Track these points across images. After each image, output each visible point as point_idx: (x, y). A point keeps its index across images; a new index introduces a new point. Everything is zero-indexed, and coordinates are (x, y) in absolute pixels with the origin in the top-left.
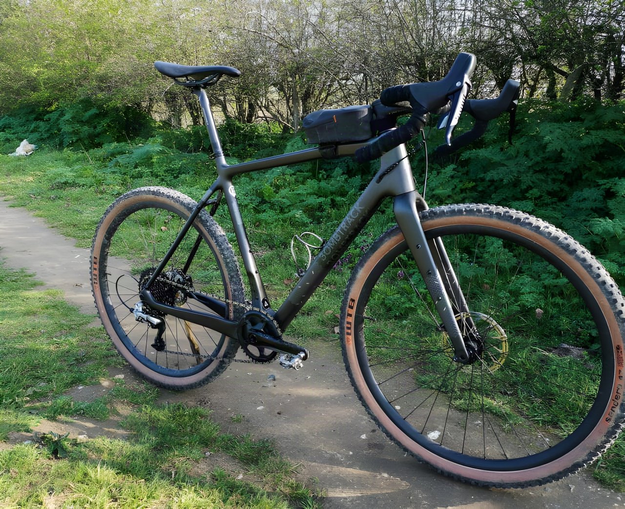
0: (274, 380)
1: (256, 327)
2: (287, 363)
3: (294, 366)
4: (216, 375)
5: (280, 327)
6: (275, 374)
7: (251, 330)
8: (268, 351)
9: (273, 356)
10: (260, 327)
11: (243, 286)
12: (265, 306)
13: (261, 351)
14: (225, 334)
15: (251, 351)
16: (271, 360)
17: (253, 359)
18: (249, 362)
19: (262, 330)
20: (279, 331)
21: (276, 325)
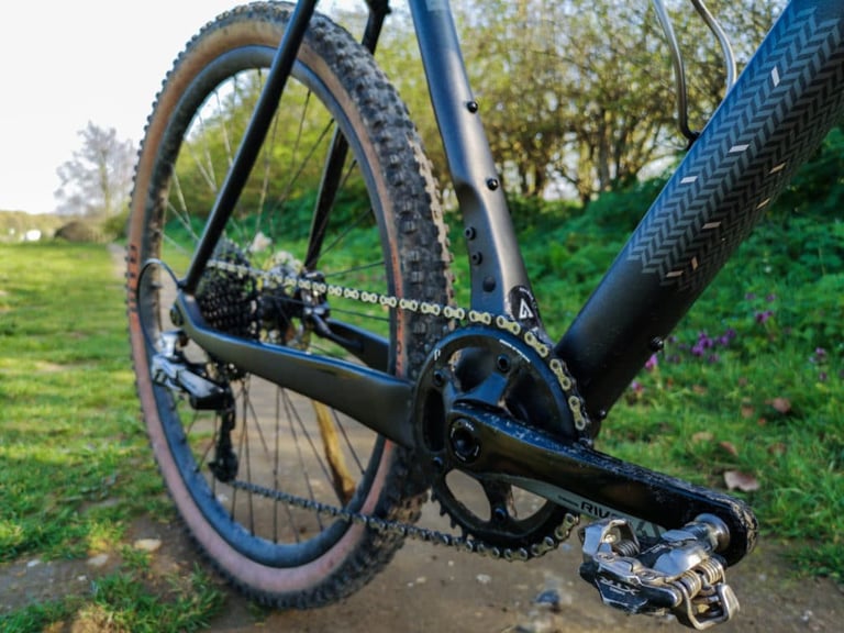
0: (556, 609)
1: (478, 394)
2: (633, 572)
3: (676, 597)
4: (356, 576)
5: (581, 390)
6: (560, 591)
7: (457, 404)
8: (525, 502)
9: (548, 524)
10: (492, 390)
11: (446, 256)
12: (522, 316)
13: (497, 496)
14: (384, 435)
15: (459, 497)
16: (540, 541)
17: (466, 531)
18: (450, 544)
19: (502, 404)
20: (576, 409)
21: (562, 378)
